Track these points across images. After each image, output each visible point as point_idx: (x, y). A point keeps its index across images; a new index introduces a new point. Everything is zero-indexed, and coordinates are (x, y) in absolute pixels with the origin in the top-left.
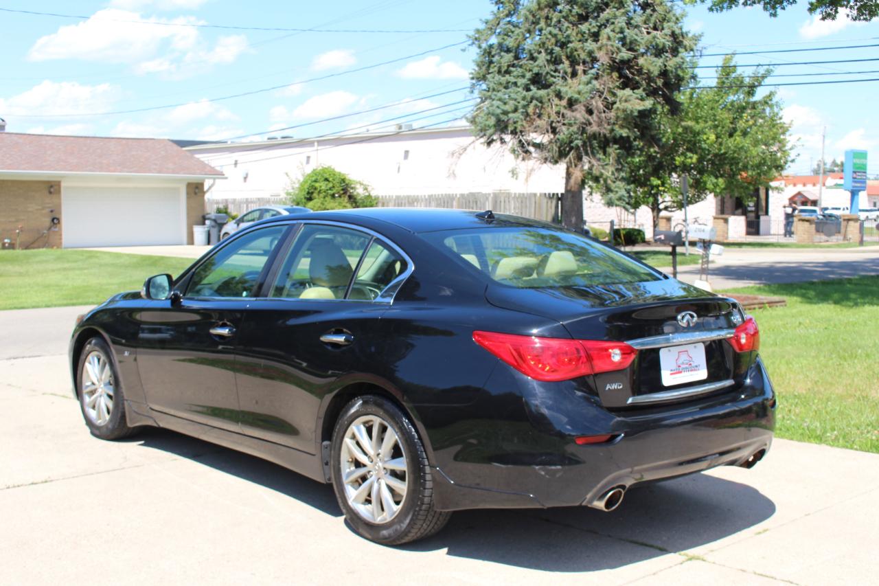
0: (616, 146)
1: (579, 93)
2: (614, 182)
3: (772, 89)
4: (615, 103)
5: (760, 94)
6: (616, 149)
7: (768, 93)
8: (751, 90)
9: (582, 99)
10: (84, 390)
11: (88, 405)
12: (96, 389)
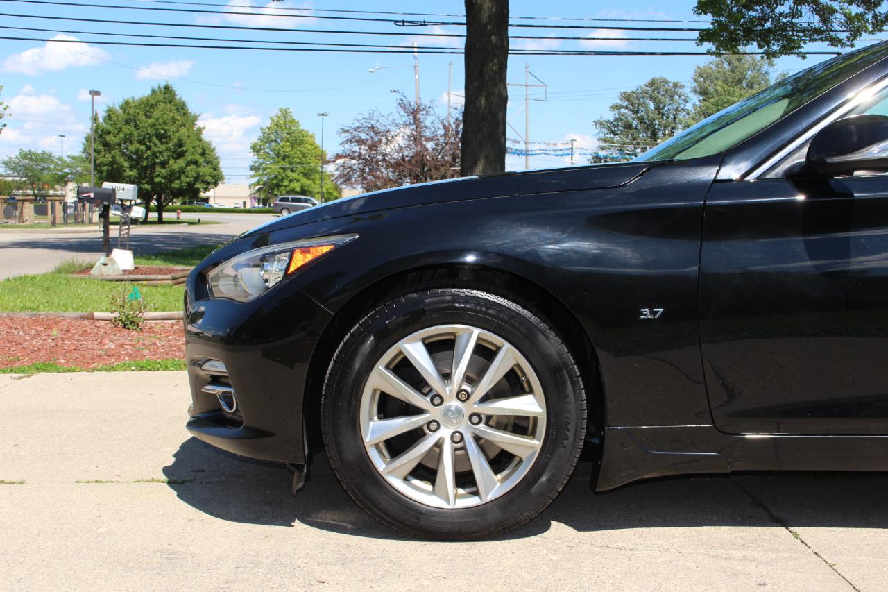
10: (368, 439)
11: (390, 473)
12: (429, 424)
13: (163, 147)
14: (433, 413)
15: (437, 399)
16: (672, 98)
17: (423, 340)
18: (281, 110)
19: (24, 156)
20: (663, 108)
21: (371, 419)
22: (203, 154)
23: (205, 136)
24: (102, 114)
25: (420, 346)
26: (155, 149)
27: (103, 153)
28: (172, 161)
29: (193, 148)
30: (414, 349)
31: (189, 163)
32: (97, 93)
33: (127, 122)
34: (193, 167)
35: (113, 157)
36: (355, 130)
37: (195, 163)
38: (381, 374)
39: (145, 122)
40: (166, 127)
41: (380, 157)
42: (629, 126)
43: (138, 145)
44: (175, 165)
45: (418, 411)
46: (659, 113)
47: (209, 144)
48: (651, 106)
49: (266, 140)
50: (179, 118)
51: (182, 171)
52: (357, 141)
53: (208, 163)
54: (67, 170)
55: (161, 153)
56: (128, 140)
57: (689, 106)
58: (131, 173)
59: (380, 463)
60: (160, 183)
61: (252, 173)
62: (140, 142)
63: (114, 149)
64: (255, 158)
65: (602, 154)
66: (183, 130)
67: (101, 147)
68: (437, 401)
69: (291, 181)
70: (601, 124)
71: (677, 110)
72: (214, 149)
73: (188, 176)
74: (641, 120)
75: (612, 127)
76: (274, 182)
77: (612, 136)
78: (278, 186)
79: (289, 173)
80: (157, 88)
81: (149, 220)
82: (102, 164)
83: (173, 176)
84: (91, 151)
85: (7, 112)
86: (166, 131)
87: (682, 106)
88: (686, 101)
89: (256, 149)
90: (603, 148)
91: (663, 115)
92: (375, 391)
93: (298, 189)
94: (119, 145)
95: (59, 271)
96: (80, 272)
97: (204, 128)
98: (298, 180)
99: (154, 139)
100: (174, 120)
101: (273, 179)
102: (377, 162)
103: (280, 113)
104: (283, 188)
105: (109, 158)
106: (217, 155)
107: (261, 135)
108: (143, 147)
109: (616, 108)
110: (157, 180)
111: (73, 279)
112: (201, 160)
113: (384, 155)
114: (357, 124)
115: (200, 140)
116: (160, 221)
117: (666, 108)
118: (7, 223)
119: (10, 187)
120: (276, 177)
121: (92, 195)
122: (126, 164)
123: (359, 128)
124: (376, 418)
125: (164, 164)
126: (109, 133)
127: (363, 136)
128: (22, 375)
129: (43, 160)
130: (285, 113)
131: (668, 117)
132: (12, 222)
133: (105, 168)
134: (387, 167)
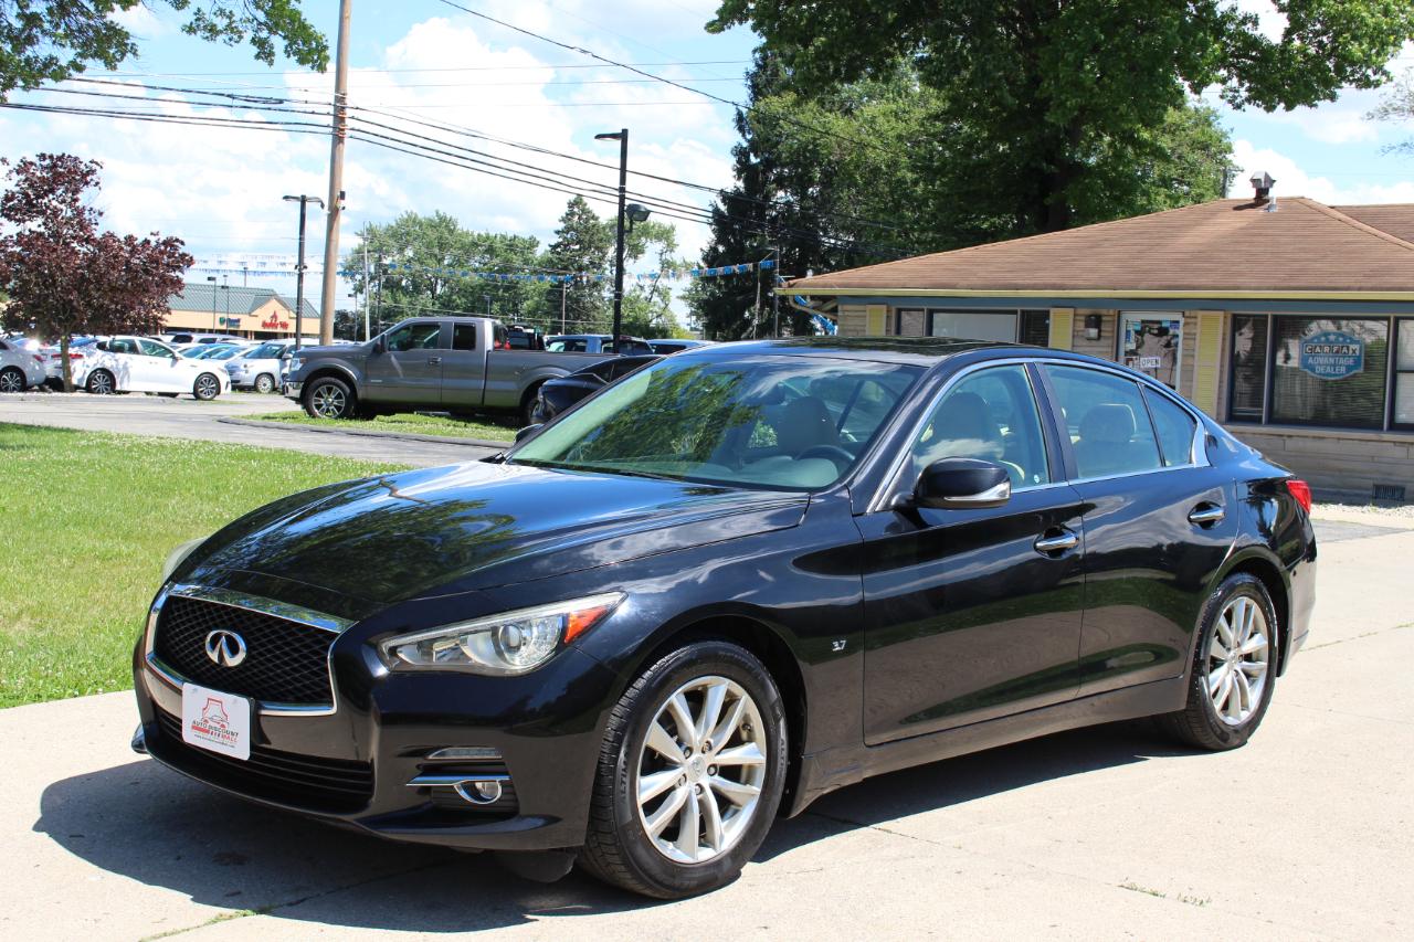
14: (686, 766)
15: (688, 751)
68: (687, 755)
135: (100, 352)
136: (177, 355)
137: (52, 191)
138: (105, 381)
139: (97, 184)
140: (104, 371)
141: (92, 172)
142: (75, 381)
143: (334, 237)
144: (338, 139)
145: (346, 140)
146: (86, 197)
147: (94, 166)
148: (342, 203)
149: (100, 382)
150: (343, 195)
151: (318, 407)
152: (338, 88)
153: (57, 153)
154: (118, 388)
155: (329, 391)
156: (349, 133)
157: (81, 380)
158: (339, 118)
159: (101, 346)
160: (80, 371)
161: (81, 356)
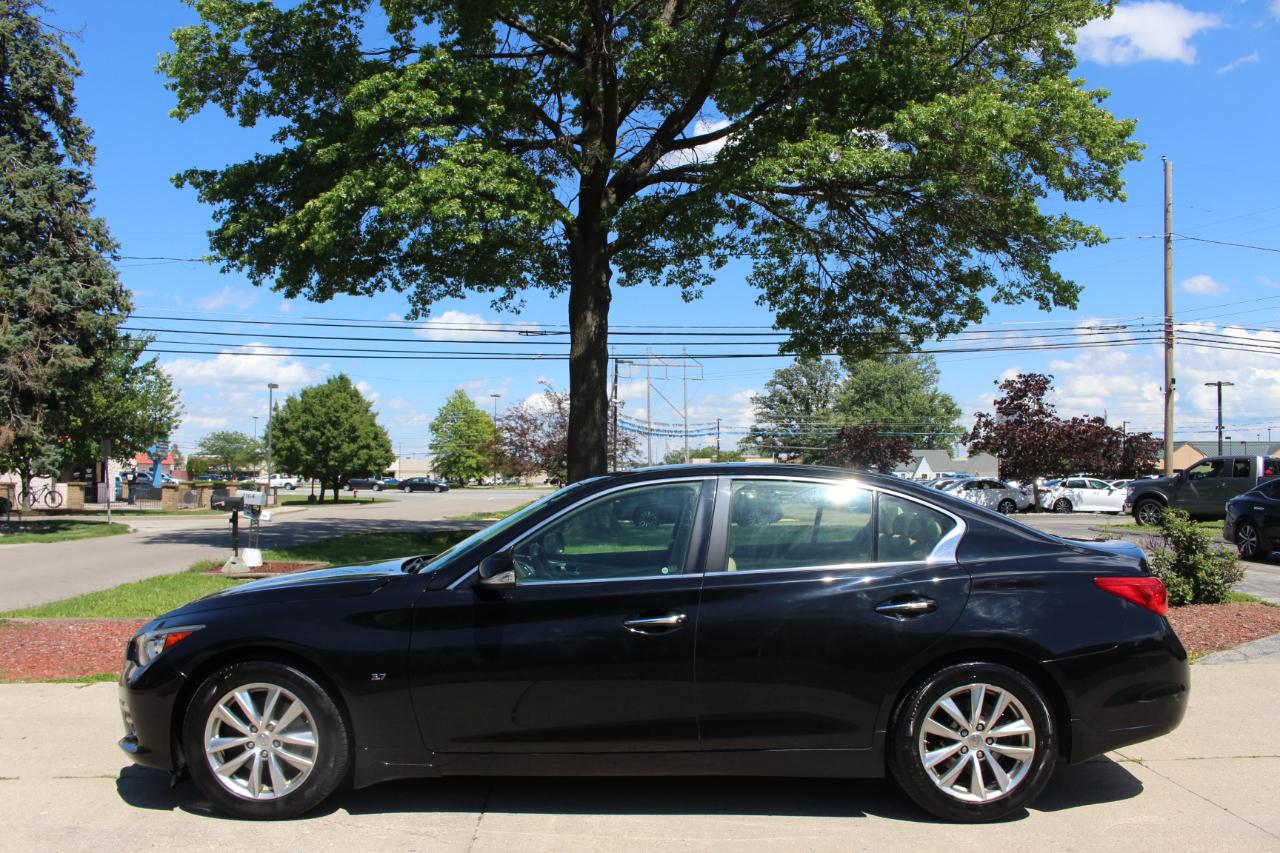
0: (45, 405)
1: (9, 343)
2: (43, 445)
3: (155, 354)
4: (49, 358)
5: (144, 359)
6: (45, 409)
7: (151, 360)
8: (136, 353)
9: (13, 350)
10: (208, 750)
11: (220, 772)
12: (248, 743)
13: (336, 432)
14: (252, 737)
15: (254, 728)
16: (824, 374)
17: (249, 691)
18: (456, 392)
19: (218, 437)
20: (815, 383)
21: (213, 736)
22: (375, 438)
23: (378, 421)
24: (282, 404)
25: (247, 695)
26: (329, 434)
27: (282, 439)
28: (345, 445)
29: (366, 433)
30: (242, 696)
31: (363, 447)
32: (275, 386)
33: (305, 411)
34: (365, 451)
35: (292, 442)
36: (507, 418)
37: (368, 447)
38: (220, 710)
39: (319, 410)
40: (338, 415)
41: (529, 443)
42: (783, 401)
43: (313, 432)
44: (347, 448)
45: (241, 735)
46: (812, 388)
47: (381, 428)
48: (804, 380)
49: (443, 418)
50: (353, 405)
51: (354, 454)
52: (507, 429)
53: (382, 446)
54: (258, 450)
55: (334, 438)
56: (306, 427)
57: (839, 382)
58: (308, 457)
59: (215, 766)
60: (333, 466)
61: (432, 451)
62: (316, 428)
63: (292, 435)
64: (434, 437)
65: (760, 426)
66: (357, 417)
67: (279, 434)
68: (254, 730)
69: (467, 457)
70: (758, 400)
71: (828, 385)
72: (386, 433)
73: (359, 459)
74: (795, 396)
75: (768, 403)
76: (452, 459)
77: (769, 410)
78: (455, 462)
79: (465, 450)
80: (332, 378)
81: (325, 499)
82: (282, 449)
83: (347, 459)
84: (270, 437)
85: (184, 410)
86: (338, 418)
87: (833, 382)
88: (837, 376)
89: (434, 428)
90: (760, 422)
91: (816, 390)
92: (217, 720)
93: (474, 466)
94: (297, 431)
95: (192, 570)
96: (212, 570)
97: (377, 414)
98: (474, 457)
99: (328, 426)
100: (345, 408)
101: (449, 456)
102: (527, 448)
103: (455, 395)
104: (460, 465)
105: (287, 443)
106: (390, 438)
107: (438, 415)
108: (318, 433)
109: (772, 384)
110: (332, 463)
111: (201, 578)
112: (373, 444)
113: (533, 442)
114: (509, 413)
115: (373, 425)
116: (336, 501)
117: (818, 384)
118: (187, 508)
119: (206, 465)
120: (453, 454)
121: (223, 503)
122: (303, 449)
123: (510, 416)
124: (217, 736)
125: (337, 448)
126: (288, 421)
127: (513, 424)
128: (82, 684)
129: (236, 440)
130: (461, 395)
131: (820, 391)
132: (192, 507)
133: (284, 453)
134: (536, 452)
135: (1062, 488)
136: (1112, 487)
137: (1026, 395)
138: (1065, 506)
139: (1052, 388)
140: (1065, 499)
141: (1048, 382)
142: (1046, 506)
143: (1170, 408)
144: (1169, 346)
145: (1175, 346)
146: (1047, 398)
147: (1050, 378)
148: (1174, 386)
149: (1063, 504)
150: (1173, 381)
151: (1144, 518)
152: (1166, 313)
153: (1027, 374)
154: (1075, 508)
155: (1150, 508)
156: (1175, 341)
157: (1050, 505)
158: (1169, 333)
159: (1064, 485)
160: (1049, 500)
161: (1049, 491)
